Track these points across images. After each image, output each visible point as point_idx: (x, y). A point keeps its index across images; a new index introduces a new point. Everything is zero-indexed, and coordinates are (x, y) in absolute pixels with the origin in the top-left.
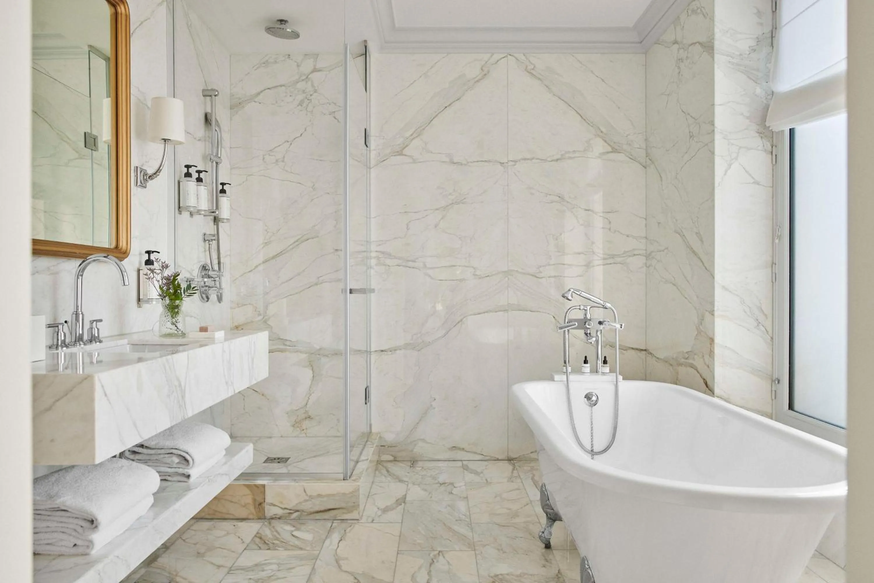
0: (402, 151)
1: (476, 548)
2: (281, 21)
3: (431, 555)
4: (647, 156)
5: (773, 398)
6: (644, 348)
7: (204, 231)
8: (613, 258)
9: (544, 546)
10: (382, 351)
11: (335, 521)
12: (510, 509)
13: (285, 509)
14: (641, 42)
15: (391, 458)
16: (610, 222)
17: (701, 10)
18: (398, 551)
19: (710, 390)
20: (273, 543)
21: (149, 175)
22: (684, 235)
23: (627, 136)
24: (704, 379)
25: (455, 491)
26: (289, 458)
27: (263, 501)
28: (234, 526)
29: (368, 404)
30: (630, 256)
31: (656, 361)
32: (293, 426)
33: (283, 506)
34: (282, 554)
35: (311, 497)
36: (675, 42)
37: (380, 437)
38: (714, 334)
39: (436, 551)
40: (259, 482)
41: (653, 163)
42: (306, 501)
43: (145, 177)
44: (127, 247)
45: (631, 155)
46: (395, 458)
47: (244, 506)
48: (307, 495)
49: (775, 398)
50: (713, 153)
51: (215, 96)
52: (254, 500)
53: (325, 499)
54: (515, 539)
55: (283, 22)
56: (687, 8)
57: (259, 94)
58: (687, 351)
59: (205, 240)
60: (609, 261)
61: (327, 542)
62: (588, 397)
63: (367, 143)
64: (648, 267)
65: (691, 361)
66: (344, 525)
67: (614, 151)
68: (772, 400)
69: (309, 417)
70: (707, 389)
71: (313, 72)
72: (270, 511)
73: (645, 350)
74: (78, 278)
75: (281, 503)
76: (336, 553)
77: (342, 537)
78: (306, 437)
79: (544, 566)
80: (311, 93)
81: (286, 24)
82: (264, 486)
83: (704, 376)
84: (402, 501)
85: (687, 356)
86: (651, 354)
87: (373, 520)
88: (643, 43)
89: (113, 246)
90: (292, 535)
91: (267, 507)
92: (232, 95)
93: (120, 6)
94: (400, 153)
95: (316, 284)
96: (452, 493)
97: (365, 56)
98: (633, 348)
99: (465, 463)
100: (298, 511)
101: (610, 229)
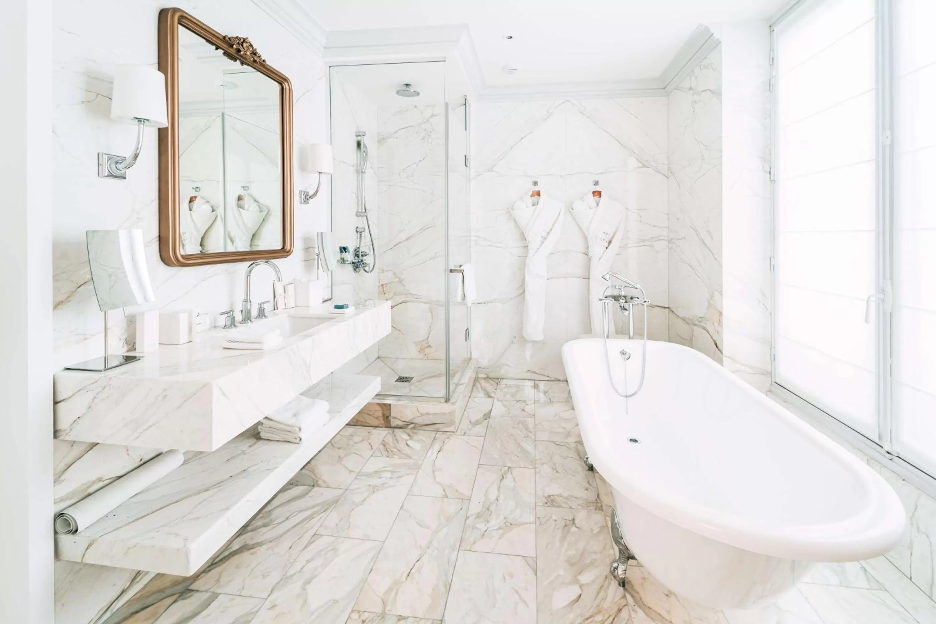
0: (492, 168)
1: (537, 466)
2: (407, 85)
3: (503, 471)
4: (669, 170)
5: (773, 360)
6: (667, 307)
7: (357, 226)
8: (643, 242)
9: (587, 468)
10: (479, 303)
11: (439, 433)
12: (564, 428)
13: (405, 421)
14: (664, 88)
15: (485, 376)
16: (641, 217)
17: (711, 66)
18: (479, 464)
19: (720, 351)
20: (392, 451)
21: (310, 196)
22: (697, 231)
23: (653, 156)
24: (714, 341)
25: (527, 408)
26: (413, 378)
27: (389, 415)
28: (369, 433)
29: (468, 341)
30: (656, 241)
31: (677, 318)
32: (419, 352)
33: (403, 420)
34: (396, 460)
35: (422, 415)
36: (691, 89)
37: (478, 362)
38: (722, 308)
39: (507, 466)
40: (387, 402)
41: (673, 174)
42: (419, 417)
43: (307, 197)
44: (290, 249)
45: (657, 169)
46: (488, 376)
47: (376, 418)
48: (419, 412)
49: (774, 360)
50: (721, 173)
51: (363, 136)
52: (384, 415)
53: (431, 416)
54: (566, 459)
55: (408, 86)
56: (700, 64)
57: (396, 132)
58: (700, 316)
59: (357, 232)
60: (642, 244)
61: (430, 452)
62: (623, 353)
63: (466, 165)
64: (670, 249)
65: (702, 324)
66: (444, 436)
67: (644, 166)
68: (771, 361)
69: (430, 346)
70: (717, 349)
71: (431, 117)
72: (394, 423)
73: (668, 308)
74: (247, 277)
75: (401, 417)
76: (434, 464)
77: (441, 448)
78: (428, 359)
79: (587, 489)
80: (431, 131)
81: (410, 87)
82: (390, 405)
83: (714, 338)
84: (488, 416)
85: (700, 320)
86: (673, 311)
87: (465, 433)
88: (665, 89)
89: (280, 247)
90: (407, 444)
91: (392, 420)
92: (379, 133)
93: (284, 83)
94: (491, 170)
95: (434, 258)
96: (524, 410)
97: (465, 105)
98: (658, 306)
99: (536, 382)
100: (412, 423)
101: (641, 222)
